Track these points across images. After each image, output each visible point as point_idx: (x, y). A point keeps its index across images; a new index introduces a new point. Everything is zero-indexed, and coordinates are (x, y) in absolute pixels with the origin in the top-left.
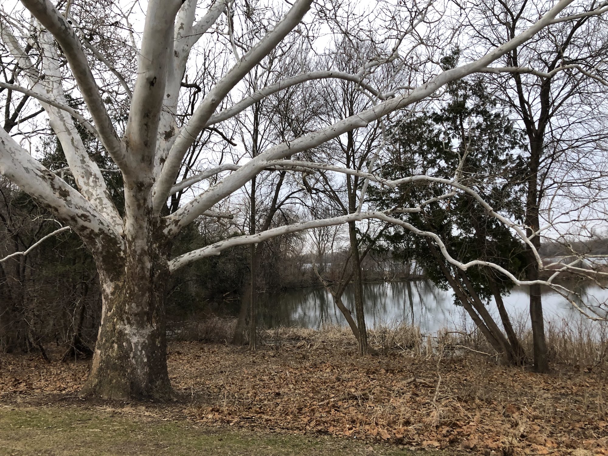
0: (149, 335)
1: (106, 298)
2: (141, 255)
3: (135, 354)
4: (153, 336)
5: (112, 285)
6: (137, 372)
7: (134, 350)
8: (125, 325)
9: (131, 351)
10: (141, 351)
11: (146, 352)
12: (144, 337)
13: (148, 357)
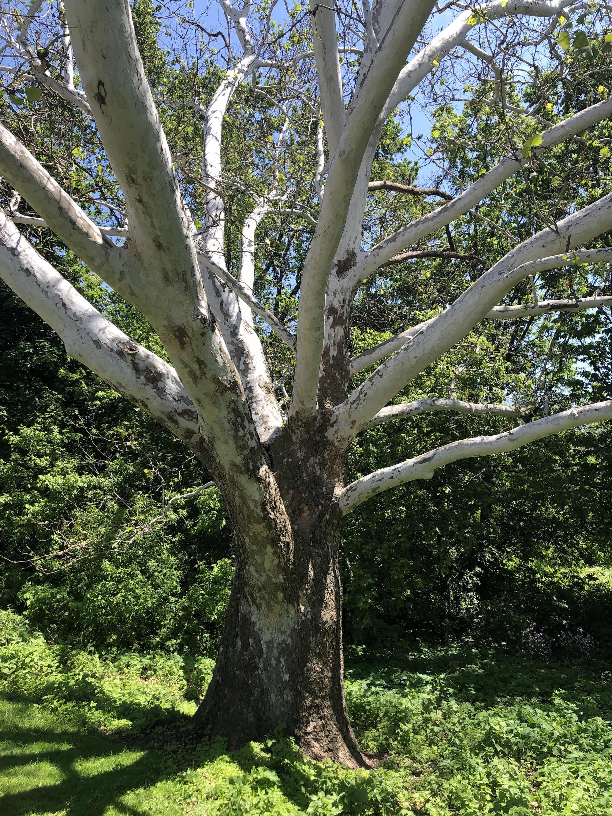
0: (294, 629)
3: (267, 663)
6: (270, 699)
7: (265, 656)
8: (250, 606)
9: (262, 656)
10: (278, 659)
11: (287, 661)
12: (285, 632)
13: (292, 673)
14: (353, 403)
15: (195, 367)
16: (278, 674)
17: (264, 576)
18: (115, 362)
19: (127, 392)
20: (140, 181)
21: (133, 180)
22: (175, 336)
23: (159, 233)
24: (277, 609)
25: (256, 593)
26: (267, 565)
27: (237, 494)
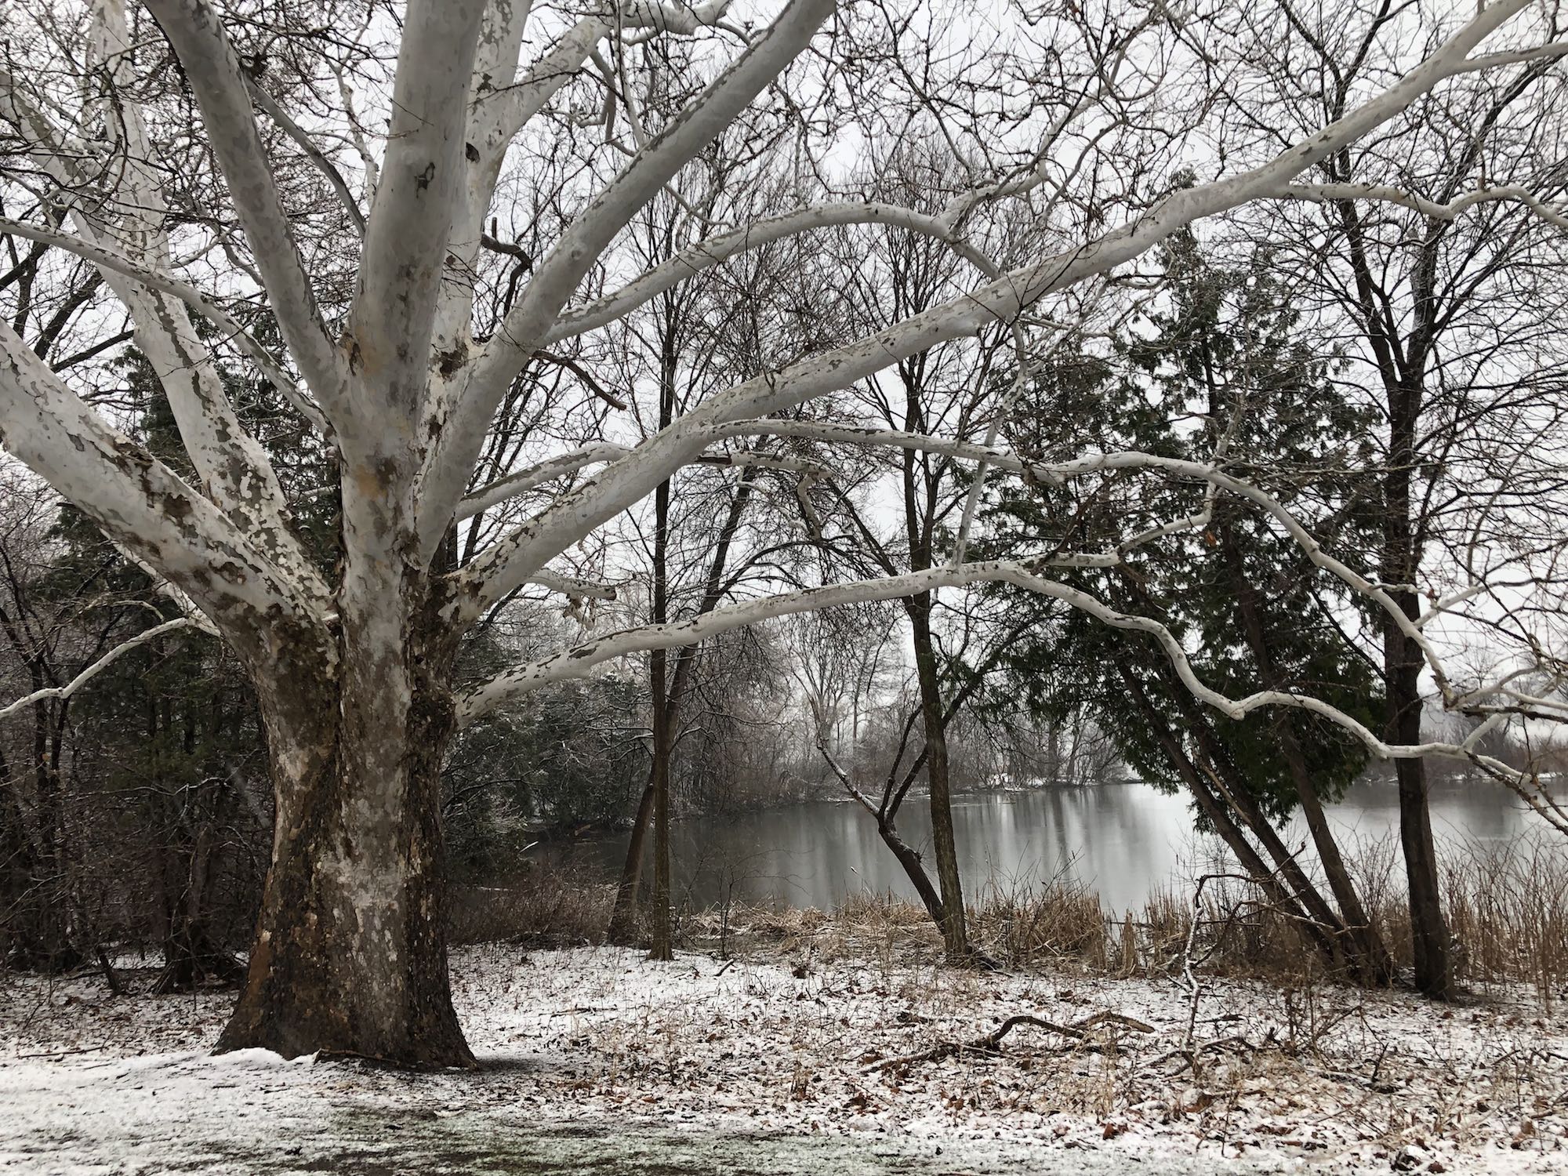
0: (402, 889)
1: (287, 790)
2: (384, 664)
3: (365, 939)
4: (414, 889)
5: (304, 756)
6: (370, 989)
7: (361, 929)
8: (339, 861)
9: (355, 931)
10: (381, 933)
12: (390, 894)
13: (401, 949)
18: (109, 476)
19: (126, 528)
22: (379, 471)
25: (357, 840)
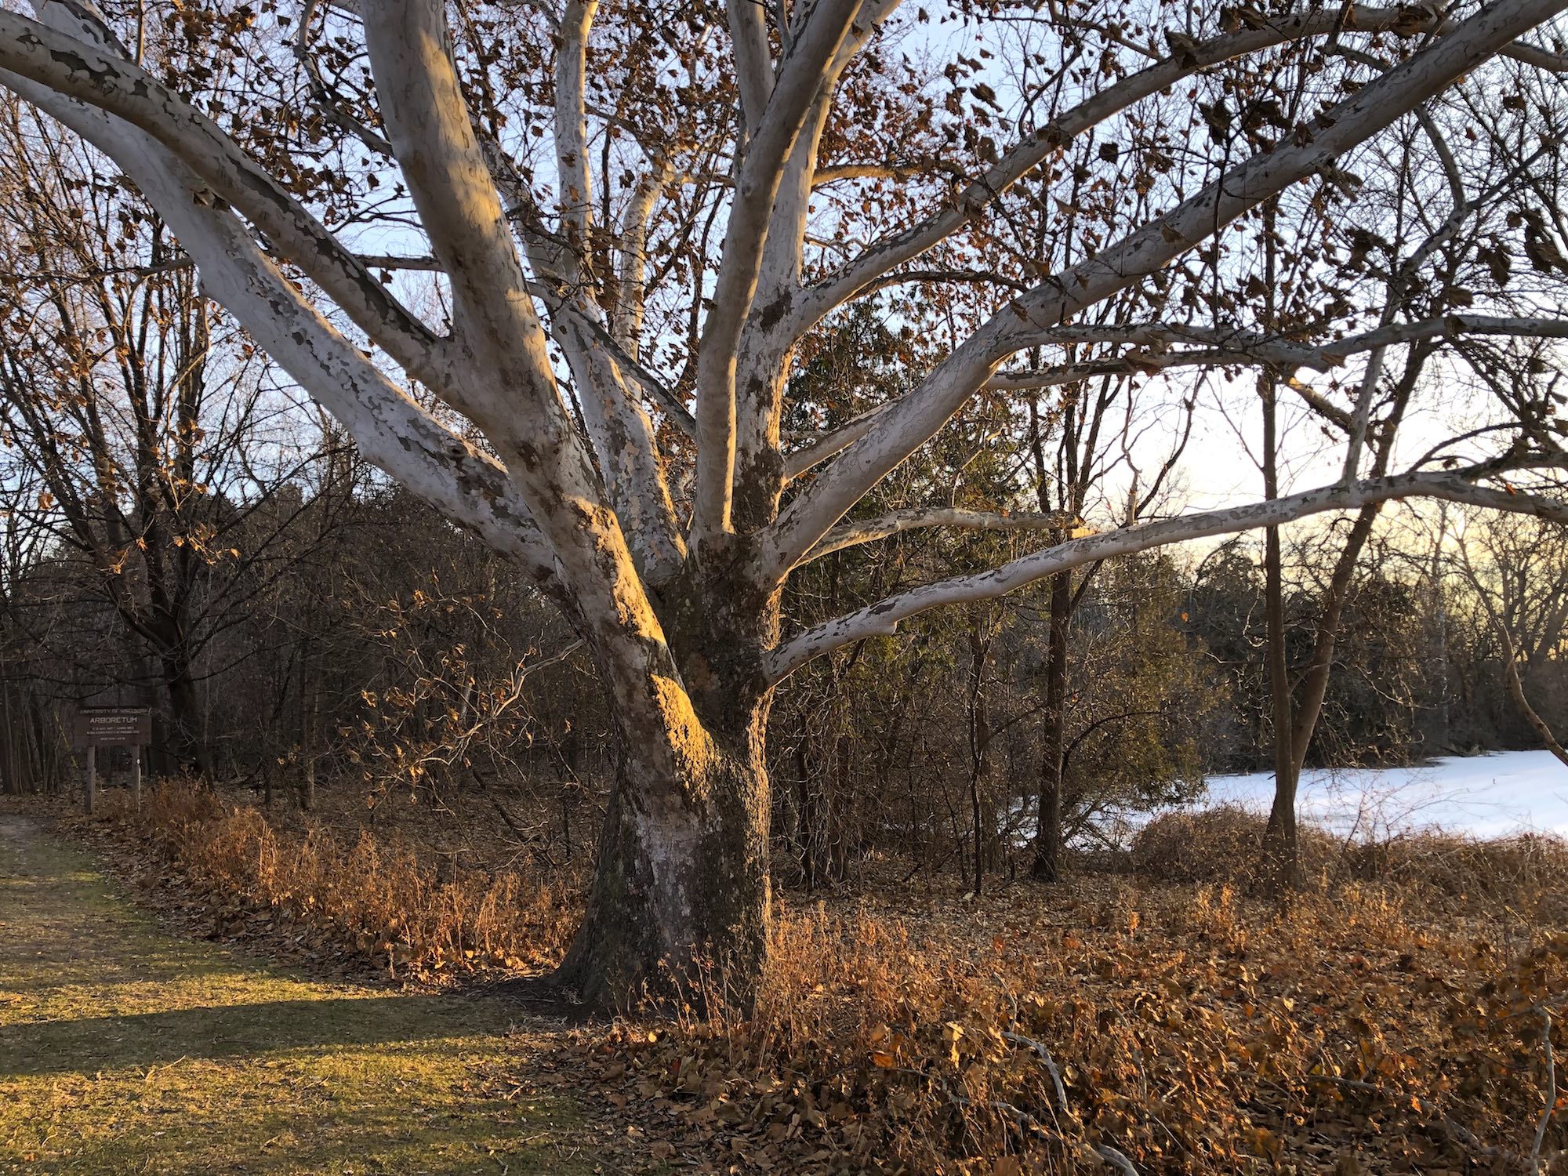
0: (697, 846)
3: (660, 893)
4: (707, 850)
7: (656, 883)
8: (635, 815)
9: (652, 883)
10: (675, 887)
11: (687, 889)
12: (684, 850)
13: (695, 905)
14: (781, 527)
15: (548, 494)
16: (675, 907)
17: (654, 772)
18: (431, 470)
19: (452, 514)
20: (469, 263)
21: (460, 263)
22: (521, 455)
23: (494, 325)
24: (672, 818)
25: (642, 795)
26: (657, 758)
27: (612, 661)
